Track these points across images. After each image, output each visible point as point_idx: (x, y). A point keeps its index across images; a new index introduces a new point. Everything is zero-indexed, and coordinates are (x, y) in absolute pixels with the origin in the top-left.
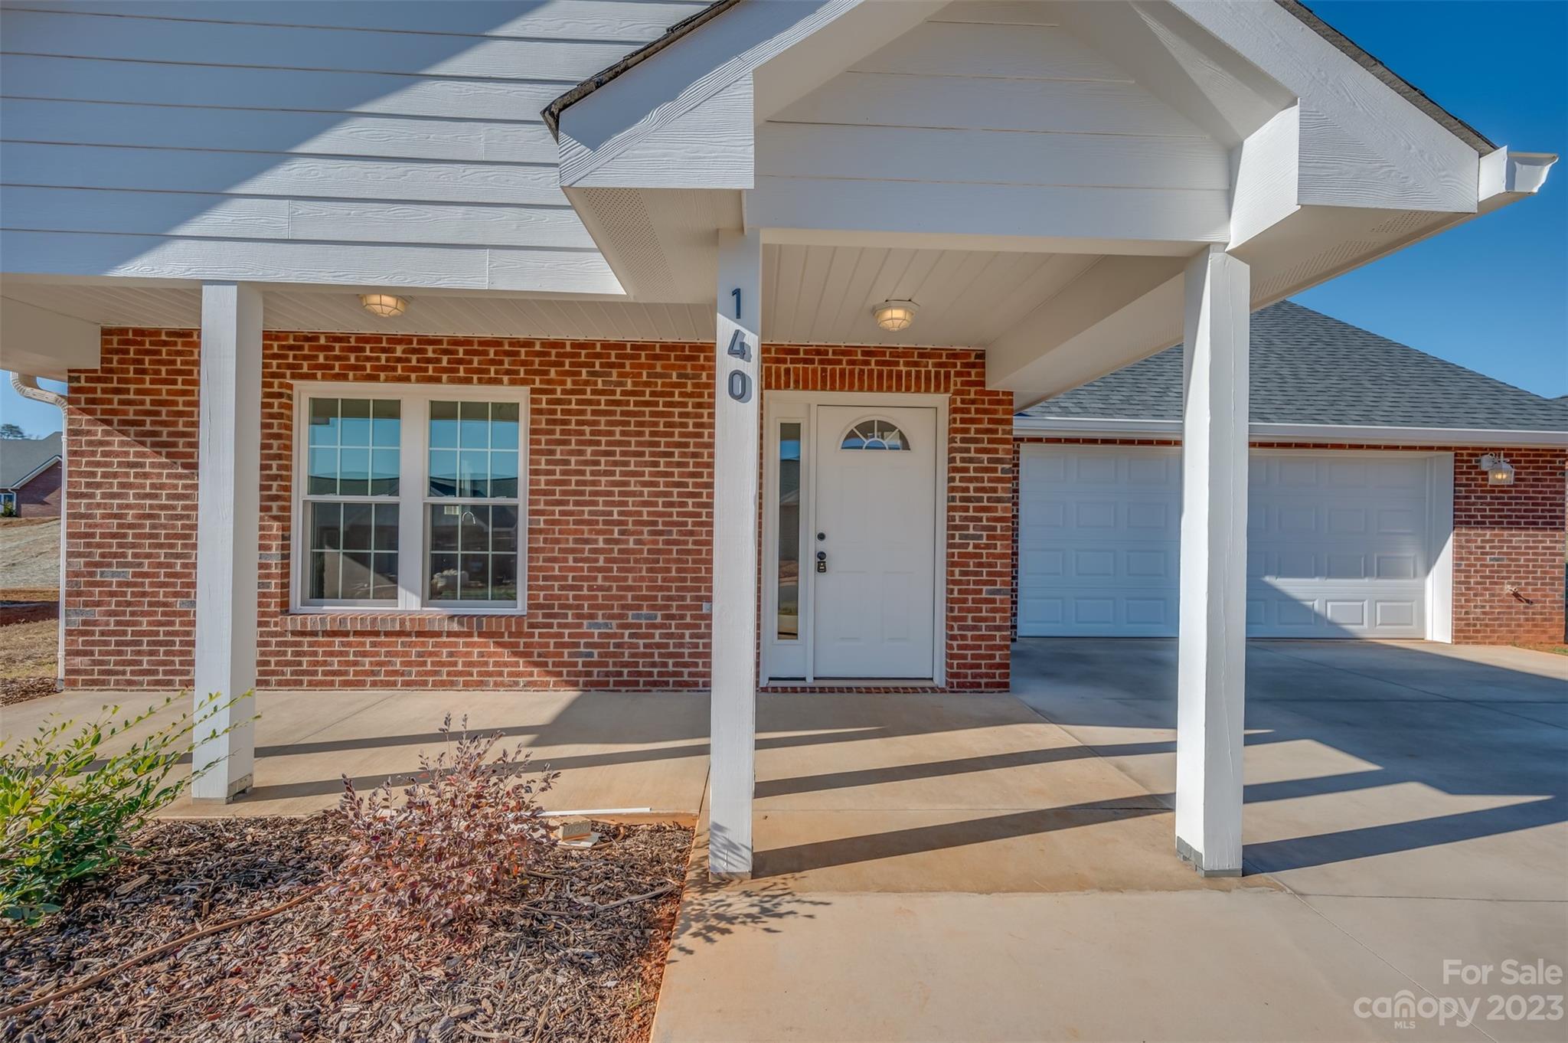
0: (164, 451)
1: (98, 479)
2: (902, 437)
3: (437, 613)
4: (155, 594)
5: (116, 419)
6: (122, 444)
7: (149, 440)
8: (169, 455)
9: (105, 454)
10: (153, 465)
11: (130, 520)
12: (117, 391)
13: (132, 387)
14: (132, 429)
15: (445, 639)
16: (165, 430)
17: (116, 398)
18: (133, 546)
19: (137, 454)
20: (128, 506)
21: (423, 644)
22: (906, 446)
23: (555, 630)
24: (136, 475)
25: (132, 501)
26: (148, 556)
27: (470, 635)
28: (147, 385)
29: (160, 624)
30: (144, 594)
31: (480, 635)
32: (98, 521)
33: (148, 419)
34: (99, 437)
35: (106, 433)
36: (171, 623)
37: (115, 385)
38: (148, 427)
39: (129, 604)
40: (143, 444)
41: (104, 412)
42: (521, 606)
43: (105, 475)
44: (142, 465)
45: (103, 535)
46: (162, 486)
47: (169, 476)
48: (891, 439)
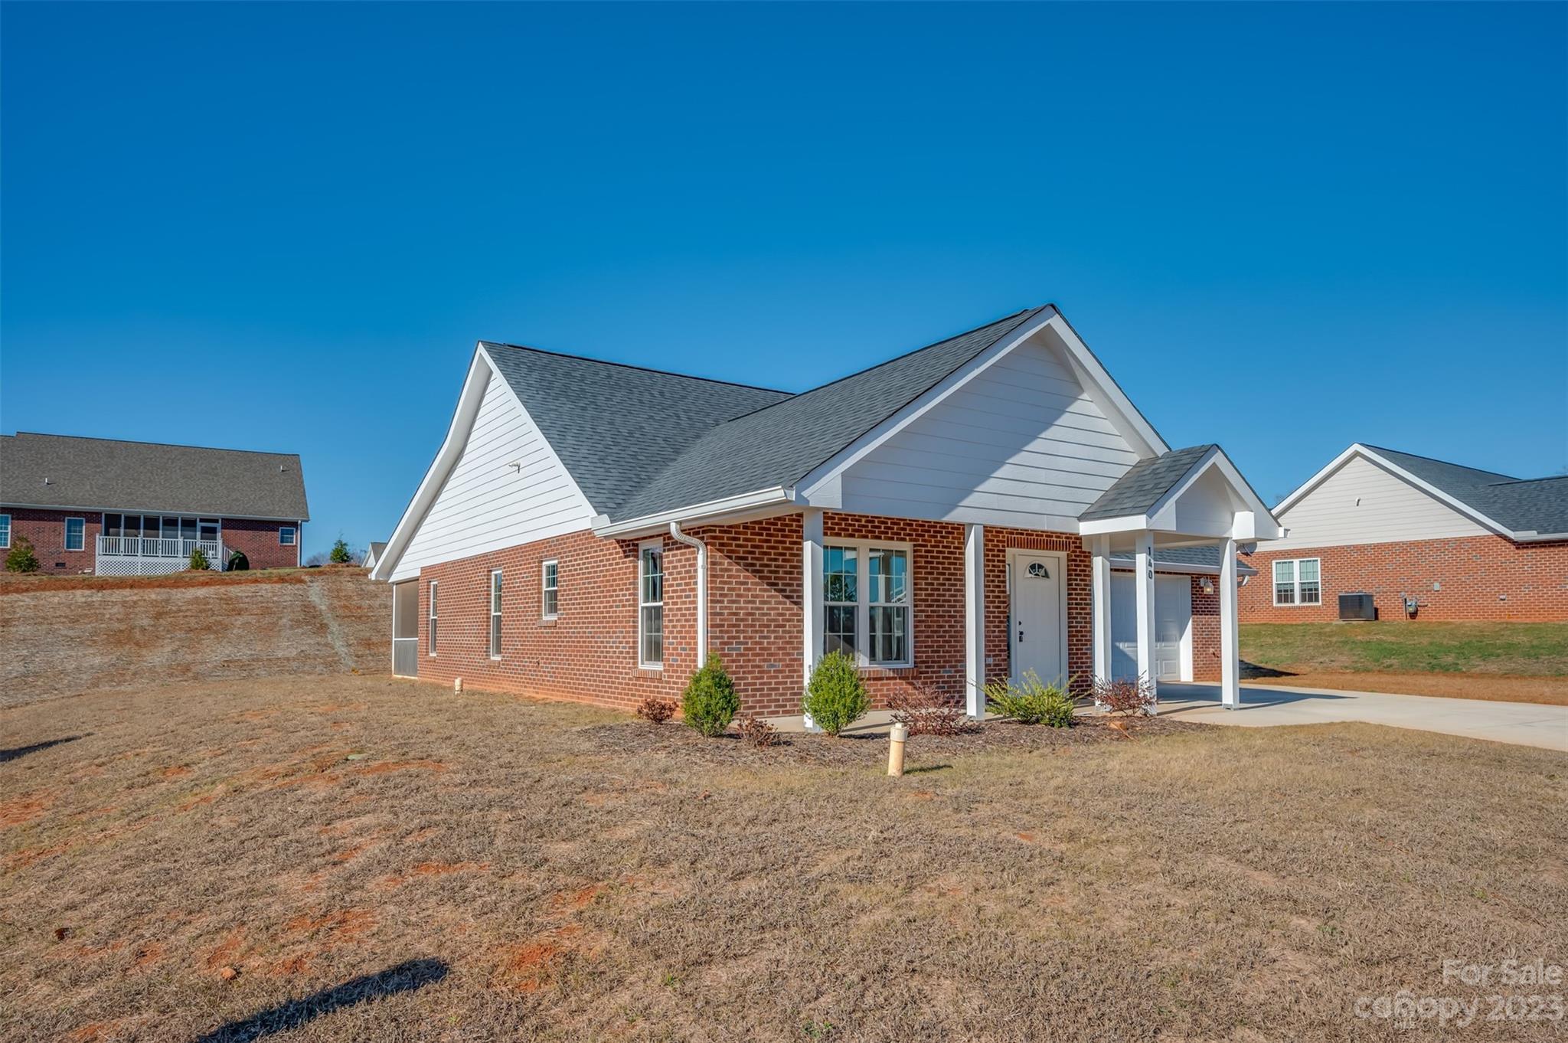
0: (758, 575)
1: (726, 592)
2: (1046, 572)
3: (878, 668)
4: (754, 661)
5: (734, 555)
6: (737, 570)
7: (750, 568)
8: (760, 578)
9: (729, 576)
10: (752, 583)
11: (741, 616)
12: (734, 539)
13: (742, 536)
14: (742, 562)
15: (885, 682)
16: (758, 563)
17: (734, 543)
18: (744, 632)
19: (745, 577)
20: (741, 608)
21: (876, 685)
22: (1046, 575)
23: (930, 675)
24: (745, 590)
25: (742, 605)
26: (751, 638)
27: (895, 678)
28: (749, 536)
29: (757, 678)
30: (749, 661)
31: (900, 678)
32: (726, 617)
33: (750, 556)
34: (726, 566)
35: (729, 564)
36: (762, 678)
37: (733, 535)
38: (750, 561)
39: (742, 667)
40: (747, 570)
41: (728, 551)
42: (910, 664)
43: (729, 589)
44: (747, 583)
45: (729, 626)
46: (757, 596)
47: (760, 590)
48: (1042, 572)
